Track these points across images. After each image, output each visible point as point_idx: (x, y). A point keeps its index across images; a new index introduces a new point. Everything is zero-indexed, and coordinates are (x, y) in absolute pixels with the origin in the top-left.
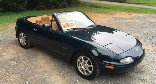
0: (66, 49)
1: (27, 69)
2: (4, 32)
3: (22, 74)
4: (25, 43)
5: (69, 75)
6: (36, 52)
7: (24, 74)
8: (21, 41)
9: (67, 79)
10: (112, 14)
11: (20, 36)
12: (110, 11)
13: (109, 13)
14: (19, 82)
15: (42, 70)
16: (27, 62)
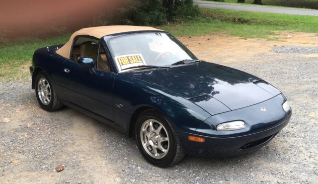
0: (121, 106)
1: (47, 146)
2: (10, 79)
3: (36, 154)
4: (49, 99)
5: (125, 158)
6: (70, 118)
7: (39, 153)
8: (41, 95)
9: (119, 165)
10: (277, 38)
11: (40, 85)
12: (272, 32)
13: (268, 36)
14: (28, 166)
15: (76, 148)
16: (49, 135)
